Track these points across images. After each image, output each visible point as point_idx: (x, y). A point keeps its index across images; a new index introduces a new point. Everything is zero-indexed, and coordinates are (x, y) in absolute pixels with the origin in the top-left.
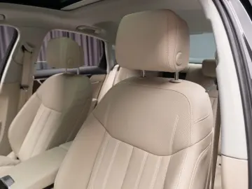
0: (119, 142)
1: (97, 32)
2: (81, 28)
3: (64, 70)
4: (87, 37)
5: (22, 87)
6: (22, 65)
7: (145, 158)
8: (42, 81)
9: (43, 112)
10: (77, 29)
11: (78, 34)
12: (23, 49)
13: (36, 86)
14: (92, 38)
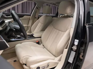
0: (56, 30)
1: (56, 5)
2: (52, 3)
3: (46, 15)
4: (54, 6)
5: (35, 18)
6: (36, 12)
7: (60, 33)
8: (40, 17)
9: (39, 24)
10: (51, 4)
11: (51, 5)
12: (37, 8)
13: (38, 18)
14: (56, 7)
